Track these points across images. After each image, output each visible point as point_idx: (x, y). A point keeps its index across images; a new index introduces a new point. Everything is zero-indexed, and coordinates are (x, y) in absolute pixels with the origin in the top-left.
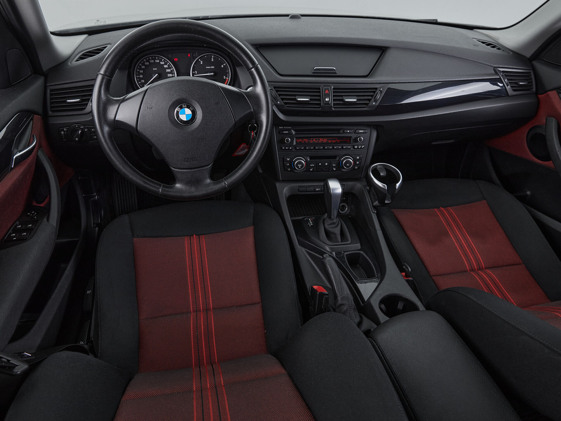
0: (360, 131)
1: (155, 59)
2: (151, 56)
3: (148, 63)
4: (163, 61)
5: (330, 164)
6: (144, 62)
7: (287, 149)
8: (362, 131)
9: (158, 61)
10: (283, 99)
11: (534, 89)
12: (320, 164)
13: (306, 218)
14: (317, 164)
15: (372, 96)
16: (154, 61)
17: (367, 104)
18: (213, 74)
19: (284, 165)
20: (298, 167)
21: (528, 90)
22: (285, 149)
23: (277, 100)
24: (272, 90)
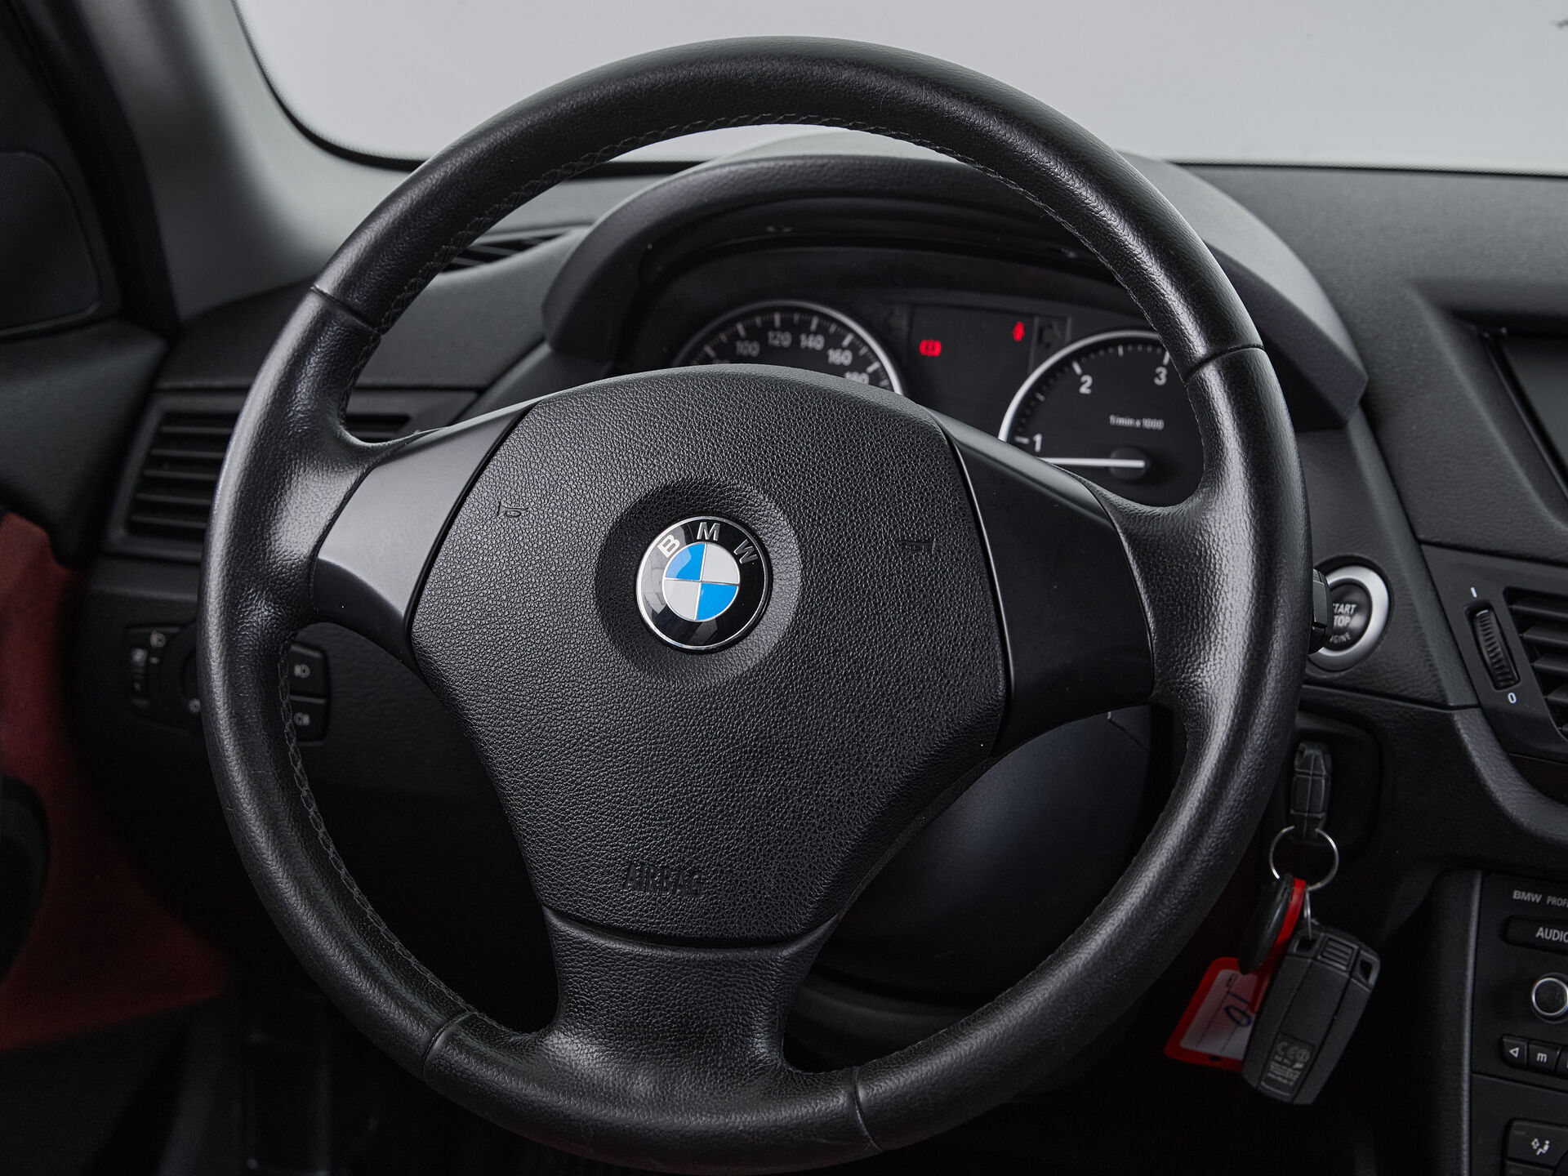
1: (800, 329)
2: (783, 310)
3: (754, 349)
4: (852, 347)
6: (736, 336)
7: (1540, 1069)
9: (817, 343)
10: (1548, 681)
16: (796, 341)
18: (1140, 464)
22: (1525, 1063)
23: (1502, 677)
24: (1489, 607)
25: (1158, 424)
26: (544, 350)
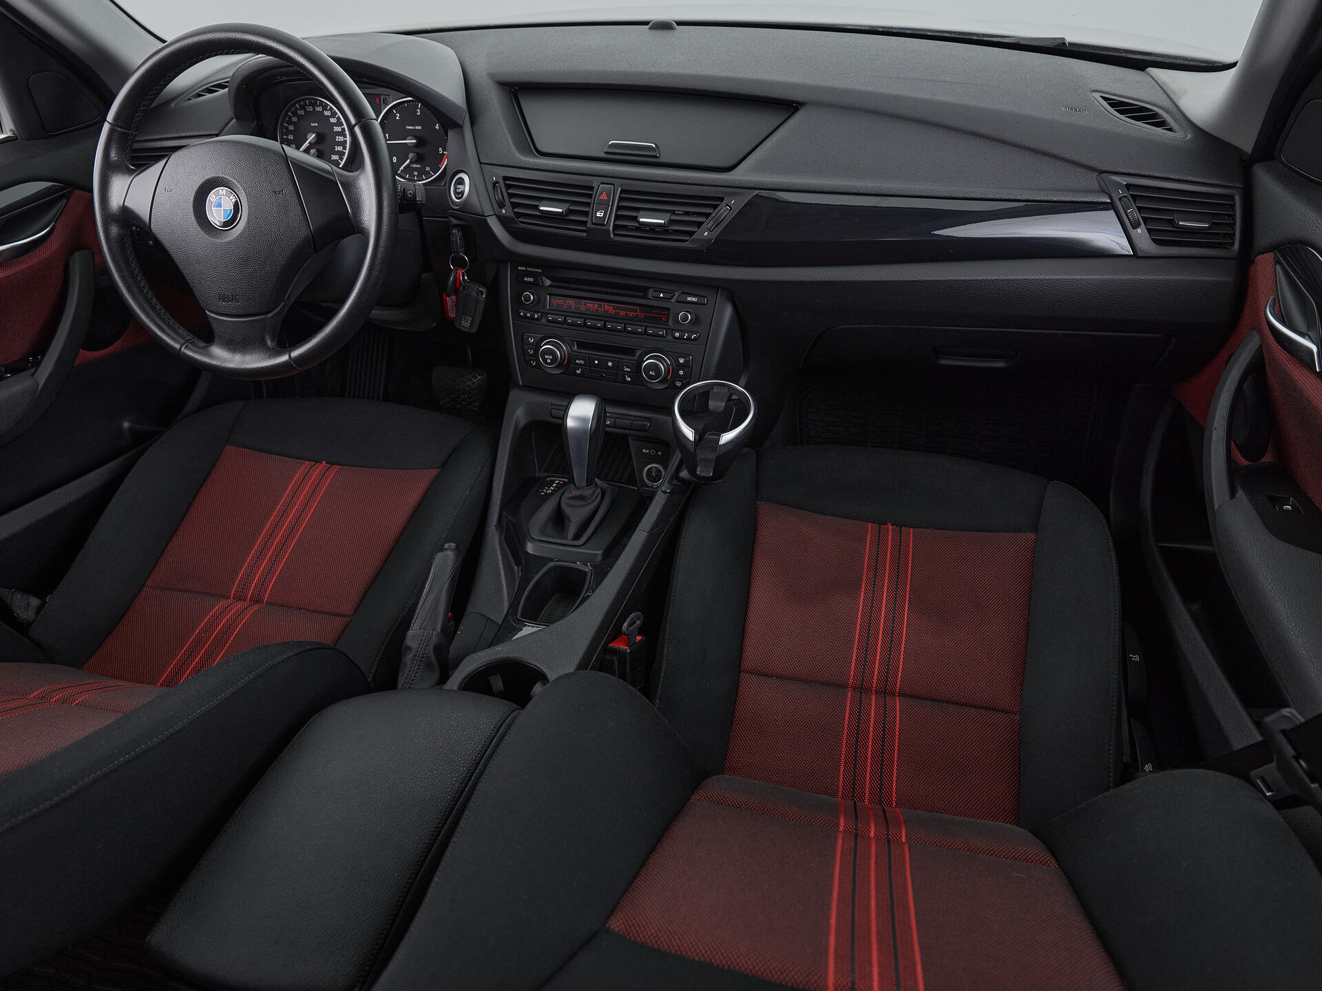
0: (689, 299)
1: (314, 105)
2: (309, 99)
3: (301, 112)
4: (329, 109)
5: (617, 366)
6: (296, 109)
7: (529, 318)
8: (694, 299)
9: (319, 109)
10: (514, 205)
11: (1236, 246)
12: (596, 362)
13: (549, 476)
14: (589, 361)
15: (707, 215)
16: (314, 109)
17: (691, 234)
18: (415, 141)
19: (524, 352)
20: (545, 360)
21: (1220, 246)
22: (525, 317)
23: (501, 205)
24: (498, 183)
25: (420, 128)
26: (234, 120)
